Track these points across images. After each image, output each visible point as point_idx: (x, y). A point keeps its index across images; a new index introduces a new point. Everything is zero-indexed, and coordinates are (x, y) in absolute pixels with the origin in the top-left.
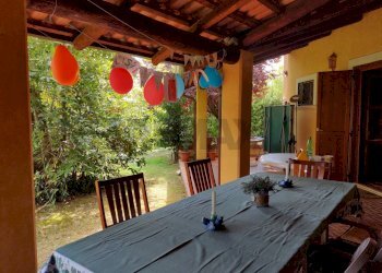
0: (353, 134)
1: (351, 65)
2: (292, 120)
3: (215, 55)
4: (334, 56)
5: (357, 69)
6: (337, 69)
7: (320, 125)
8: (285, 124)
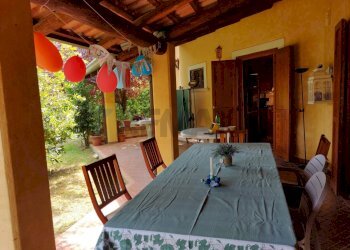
0: (239, 109)
1: (234, 56)
2: (190, 101)
3: (154, 46)
4: (219, 48)
5: (239, 59)
6: (222, 59)
7: (215, 103)
8: (185, 104)
